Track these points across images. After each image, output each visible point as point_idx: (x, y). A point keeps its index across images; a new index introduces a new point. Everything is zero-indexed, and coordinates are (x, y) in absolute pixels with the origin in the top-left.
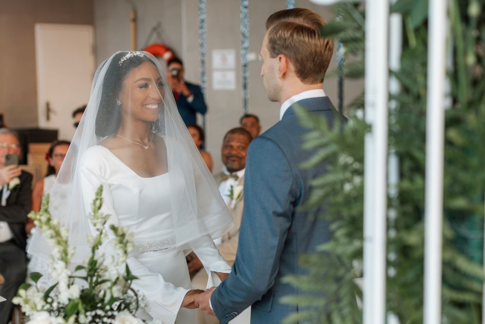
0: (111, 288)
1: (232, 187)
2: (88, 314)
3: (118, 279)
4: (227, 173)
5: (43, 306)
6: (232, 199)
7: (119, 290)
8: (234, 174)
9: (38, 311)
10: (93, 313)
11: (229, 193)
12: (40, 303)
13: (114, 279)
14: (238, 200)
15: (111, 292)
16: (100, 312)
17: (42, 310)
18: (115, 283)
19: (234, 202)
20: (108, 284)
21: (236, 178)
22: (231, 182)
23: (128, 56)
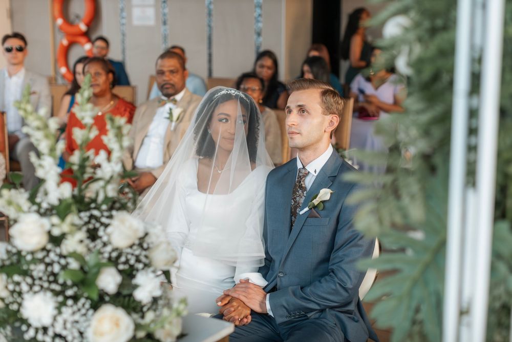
0: (104, 187)
1: (171, 109)
2: (83, 214)
3: (112, 177)
4: (164, 98)
5: (30, 208)
6: (172, 121)
7: (113, 189)
8: (172, 98)
9: (24, 212)
10: (88, 214)
11: (168, 116)
12: (26, 205)
13: (107, 177)
14: (178, 121)
15: (105, 192)
16: (96, 213)
17: (29, 212)
18: (108, 182)
19: (173, 124)
20: (101, 183)
21: (175, 102)
22: (169, 105)
23: (223, 92)
